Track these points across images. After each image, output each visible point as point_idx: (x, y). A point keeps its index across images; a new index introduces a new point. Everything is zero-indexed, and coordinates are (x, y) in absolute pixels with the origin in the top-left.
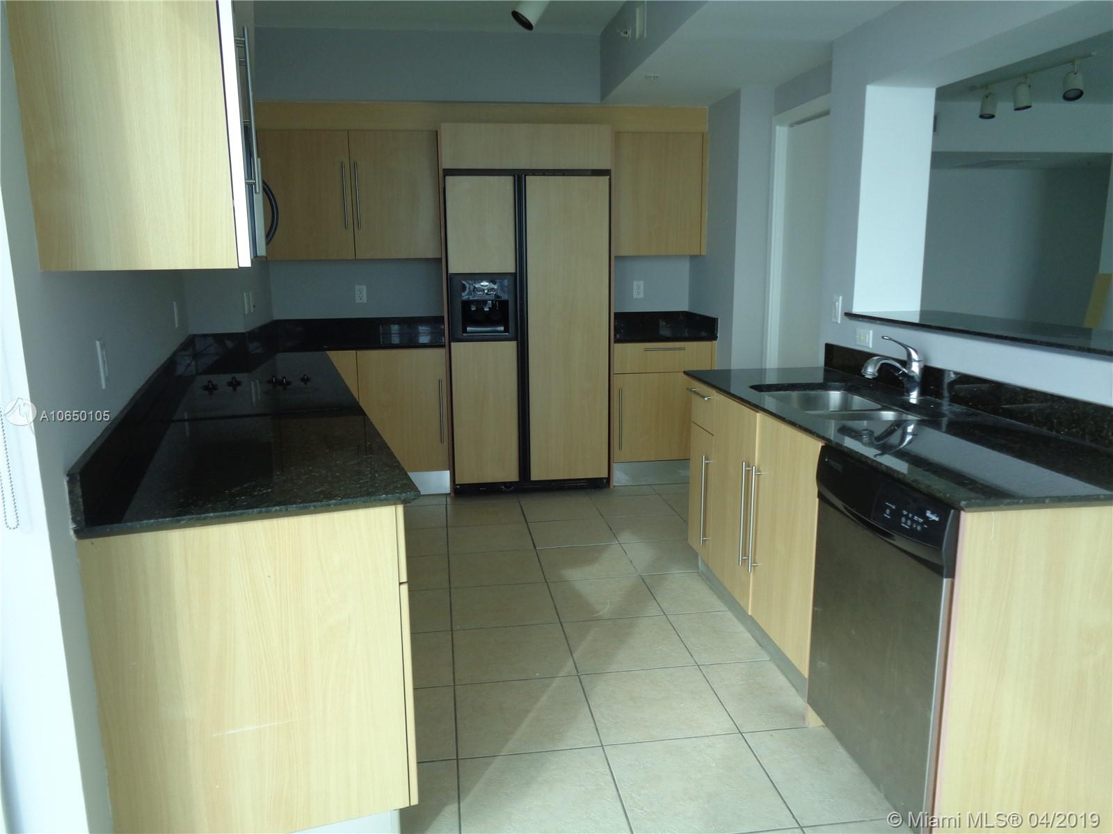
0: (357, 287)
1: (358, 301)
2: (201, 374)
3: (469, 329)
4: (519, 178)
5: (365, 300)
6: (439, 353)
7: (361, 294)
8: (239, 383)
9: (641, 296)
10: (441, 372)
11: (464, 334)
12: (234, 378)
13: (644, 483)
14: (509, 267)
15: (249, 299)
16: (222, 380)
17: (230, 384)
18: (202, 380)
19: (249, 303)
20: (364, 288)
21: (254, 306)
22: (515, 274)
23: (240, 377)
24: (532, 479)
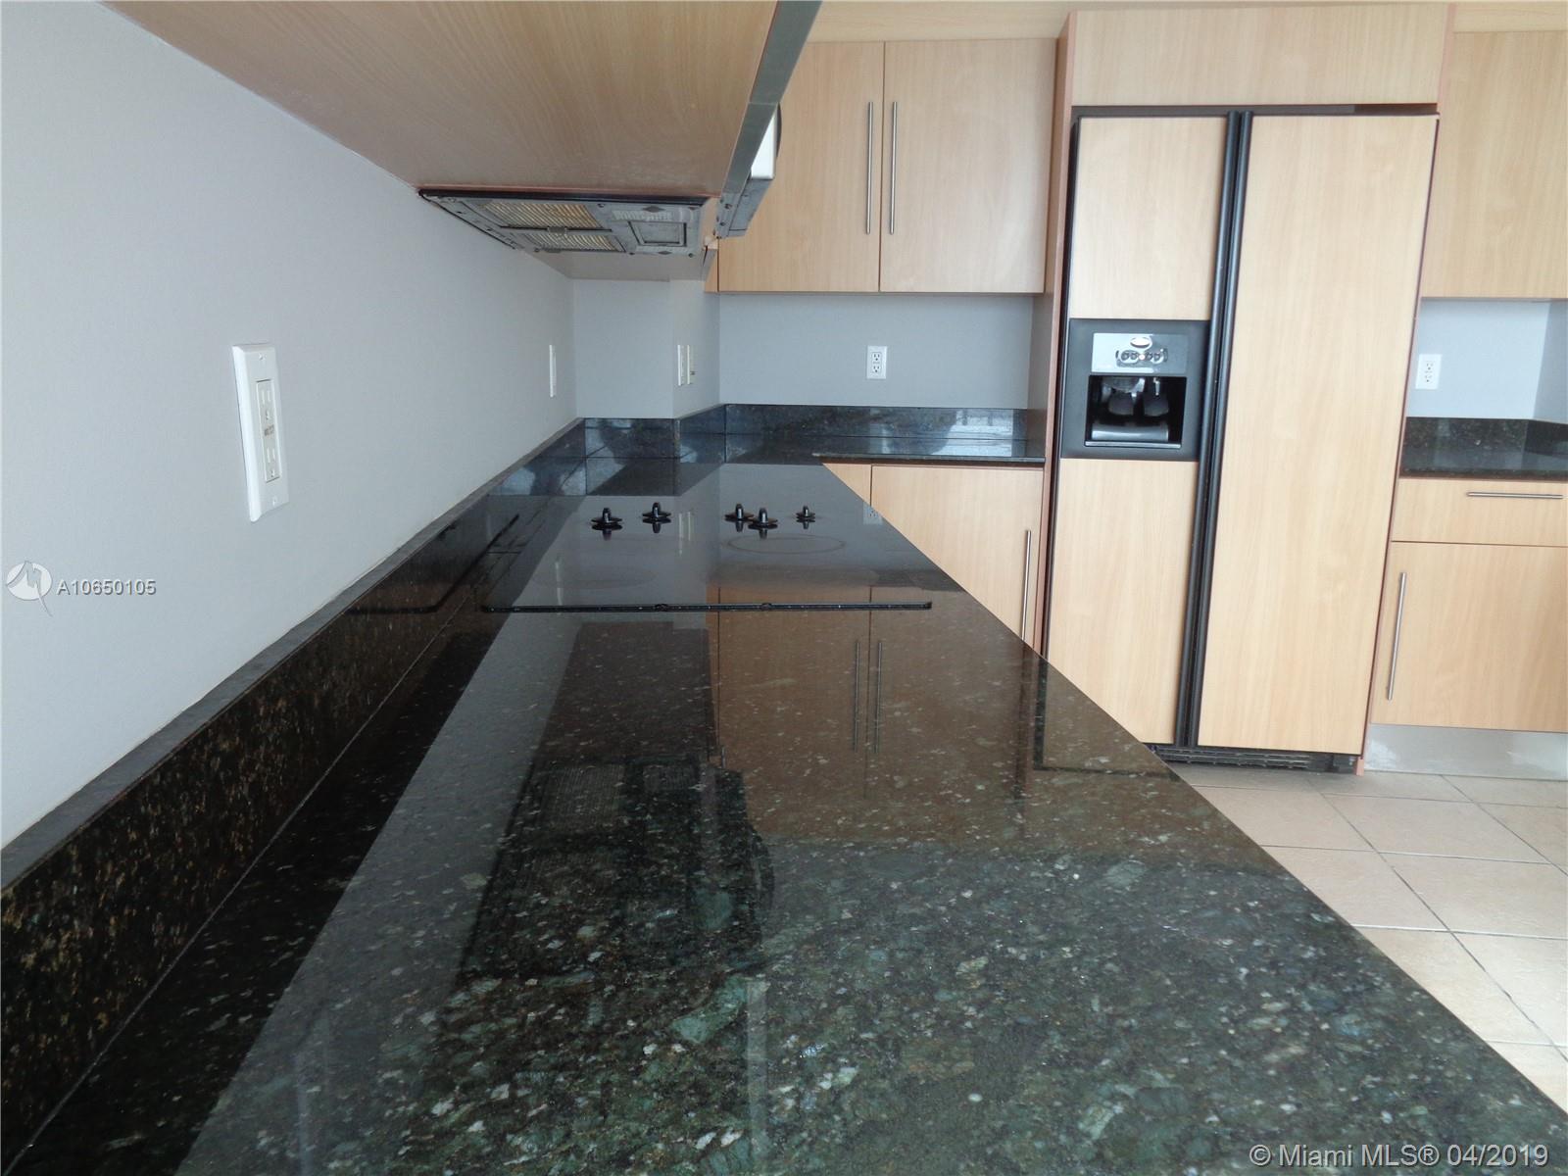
0: (872, 349)
1: (870, 375)
2: (594, 493)
3: (1096, 434)
4: (1237, 124)
5: (883, 374)
6: (1032, 480)
7: (878, 361)
8: (665, 518)
9: (1434, 385)
10: (1032, 517)
11: (1088, 443)
12: (656, 505)
13: (1430, 771)
14: (1196, 309)
15: (685, 359)
16: (630, 508)
17: (649, 518)
18: (593, 507)
19: (684, 365)
20: (884, 351)
21: (693, 373)
22: (1208, 324)
23: (667, 503)
24: (1200, 743)
